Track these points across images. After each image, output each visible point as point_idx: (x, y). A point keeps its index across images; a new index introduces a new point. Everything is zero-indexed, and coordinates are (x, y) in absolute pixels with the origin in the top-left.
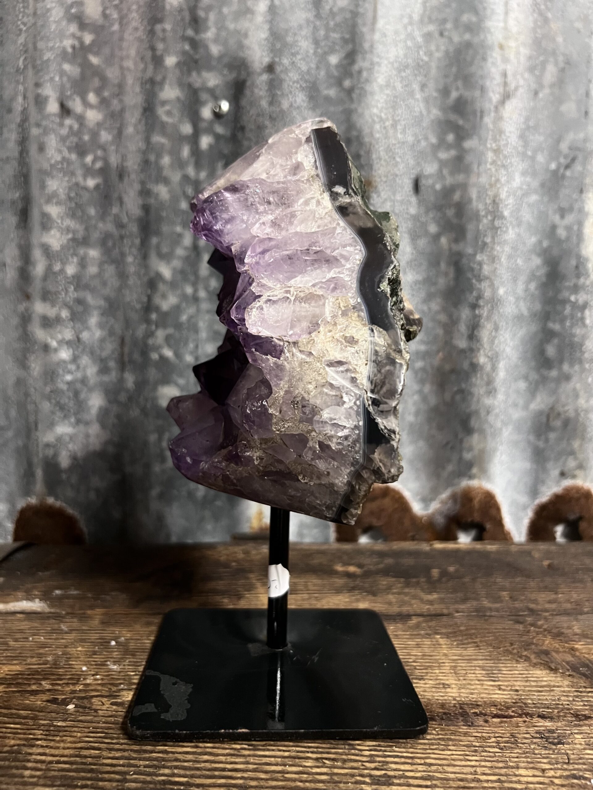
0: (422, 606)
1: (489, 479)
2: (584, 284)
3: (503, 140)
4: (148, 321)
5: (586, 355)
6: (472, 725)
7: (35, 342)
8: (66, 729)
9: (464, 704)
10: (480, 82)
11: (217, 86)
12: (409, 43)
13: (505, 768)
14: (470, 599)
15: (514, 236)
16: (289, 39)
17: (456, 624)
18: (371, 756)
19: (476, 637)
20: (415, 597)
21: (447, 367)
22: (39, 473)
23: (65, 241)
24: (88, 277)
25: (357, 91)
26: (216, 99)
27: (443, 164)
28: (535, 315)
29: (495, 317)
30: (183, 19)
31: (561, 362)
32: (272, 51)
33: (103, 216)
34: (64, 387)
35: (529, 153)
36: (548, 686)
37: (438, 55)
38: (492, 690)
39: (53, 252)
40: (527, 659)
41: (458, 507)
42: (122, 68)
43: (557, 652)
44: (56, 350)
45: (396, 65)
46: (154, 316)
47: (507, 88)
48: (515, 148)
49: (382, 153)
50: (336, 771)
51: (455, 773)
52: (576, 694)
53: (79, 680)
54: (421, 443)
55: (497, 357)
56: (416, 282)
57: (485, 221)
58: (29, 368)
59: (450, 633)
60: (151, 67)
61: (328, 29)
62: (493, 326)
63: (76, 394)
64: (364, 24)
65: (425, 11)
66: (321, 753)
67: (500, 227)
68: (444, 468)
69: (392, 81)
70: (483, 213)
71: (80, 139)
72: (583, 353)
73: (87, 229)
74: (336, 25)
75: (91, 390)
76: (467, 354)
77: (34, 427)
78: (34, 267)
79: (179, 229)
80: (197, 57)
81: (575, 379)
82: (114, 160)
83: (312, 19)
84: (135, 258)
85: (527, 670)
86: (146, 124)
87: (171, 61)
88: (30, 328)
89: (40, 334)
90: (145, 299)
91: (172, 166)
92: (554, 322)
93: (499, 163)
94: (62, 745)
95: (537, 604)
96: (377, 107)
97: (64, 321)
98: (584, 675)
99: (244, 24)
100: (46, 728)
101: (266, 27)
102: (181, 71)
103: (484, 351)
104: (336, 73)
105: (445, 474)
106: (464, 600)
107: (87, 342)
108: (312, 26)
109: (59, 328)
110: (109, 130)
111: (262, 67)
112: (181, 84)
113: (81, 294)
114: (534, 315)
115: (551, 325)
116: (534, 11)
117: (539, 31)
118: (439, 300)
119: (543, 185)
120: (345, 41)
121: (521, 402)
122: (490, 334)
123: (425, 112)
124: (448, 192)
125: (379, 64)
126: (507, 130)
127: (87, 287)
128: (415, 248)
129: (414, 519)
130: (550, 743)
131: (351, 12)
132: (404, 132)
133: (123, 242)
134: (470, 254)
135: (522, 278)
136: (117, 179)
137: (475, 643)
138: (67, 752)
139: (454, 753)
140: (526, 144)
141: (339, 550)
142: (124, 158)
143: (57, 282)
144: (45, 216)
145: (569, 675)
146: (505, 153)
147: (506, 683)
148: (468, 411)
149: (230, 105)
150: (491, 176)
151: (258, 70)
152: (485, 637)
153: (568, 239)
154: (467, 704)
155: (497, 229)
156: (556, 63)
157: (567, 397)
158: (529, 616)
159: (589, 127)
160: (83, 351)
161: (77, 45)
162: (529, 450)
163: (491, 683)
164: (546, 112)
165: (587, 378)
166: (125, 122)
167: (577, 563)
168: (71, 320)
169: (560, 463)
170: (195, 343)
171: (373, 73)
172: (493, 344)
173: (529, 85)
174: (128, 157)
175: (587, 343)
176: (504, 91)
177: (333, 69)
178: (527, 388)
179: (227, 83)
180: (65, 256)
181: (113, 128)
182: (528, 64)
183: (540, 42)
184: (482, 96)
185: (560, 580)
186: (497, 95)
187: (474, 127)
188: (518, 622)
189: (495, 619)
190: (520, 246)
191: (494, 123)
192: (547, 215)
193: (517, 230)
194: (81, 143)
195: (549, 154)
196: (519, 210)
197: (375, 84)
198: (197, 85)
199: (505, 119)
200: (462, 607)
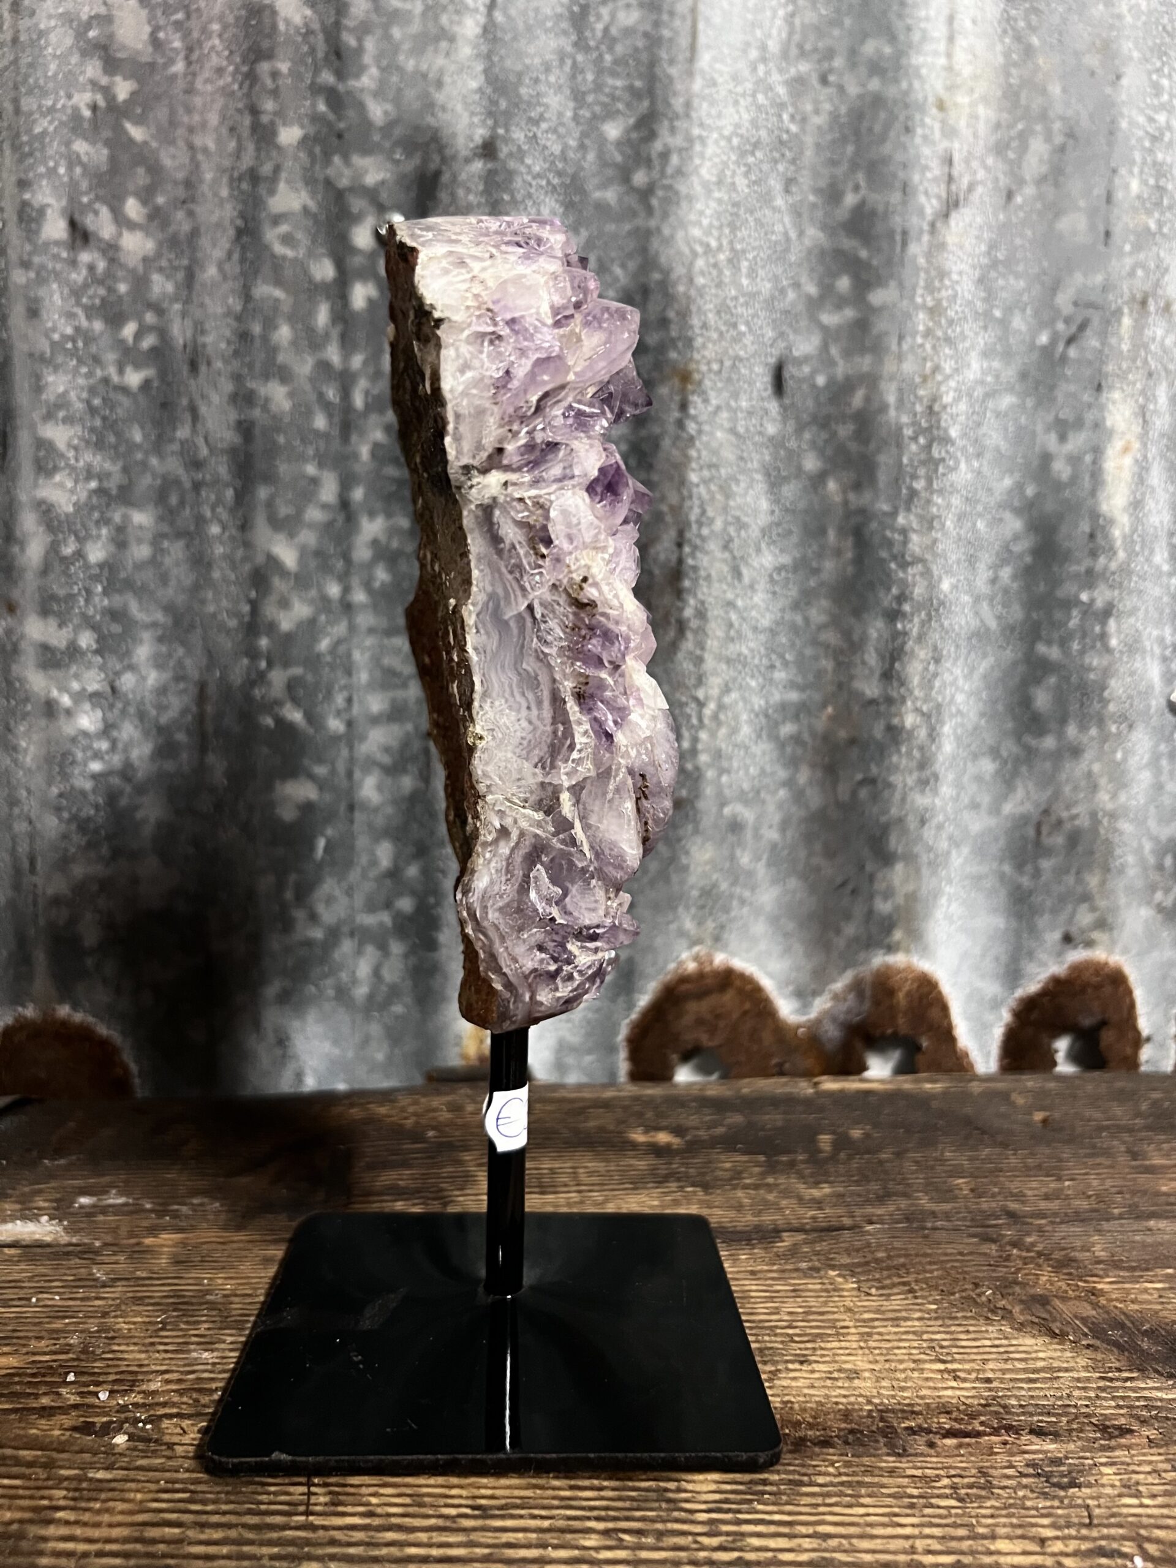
0: (801, 1211)
1: (925, 951)
2: (1106, 568)
3: (947, 288)
4: (253, 654)
5: (1112, 707)
6: (904, 1454)
7: (27, 700)
8: (113, 1485)
9: (887, 1411)
10: (901, 174)
11: (383, 182)
12: (761, 98)
13: (969, 1538)
14: (895, 1194)
15: (969, 476)
16: (523, 91)
17: (869, 1245)
18: (711, 1522)
19: (908, 1273)
20: (786, 1193)
21: (843, 734)
22: (40, 957)
23: (83, 496)
24: (130, 566)
25: (660, 193)
26: (381, 209)
27: (829, 335)
28: (1012, 629)
29: (935, 636)
30: (313, 50)
31: (1063, 721)
32: (490, 114)
33: (158, 446)
34: (88, 785)
36: (1050, 1369)
37: (818, 120)
38: (941, 1380)
39: (58, 516)
40: (1007, 1315)
41: (867, 1005)
42: (191, 147)
43: (1064, 1299)
44: (68, 712)
45: (735, 141)
46: (264, 642)
47: (954, 187)
48: (970, 303)
49: (710, 315)
50: (644, 1555)
51: (874, 1552)
52: (1102, 1384)
53: (133, 1383)
54: (793, 883)
55: (939, 713)
56: (779, 569)
57: (914, 447)
58: (15, 749)
59: (859, 1265)
60: (250, 147)
61: (600, 71)
62: (930, 654)
63: (111, 799)
64: (672, 62)
65: (791, 33)
66: (615, 1519)
67: (943, 460)
68: (838, 931)
69: (728, 173)
70: (908, 432)
71: (111, 290)
72: (1105, 702)
73: (125, 470)
74: (616, 62)
75: (140, 790)
76: (882, 708)
77: (26, 865)
78: (23, 550)
79: (311, 469)
80: (342, 125)
81: (1088, 755)
82: (179, 332)
83: (569, 49)
84: (224, 528)
85: (1006, 1338)
86: (243, 260)
87: (289, 135)
88: (15, 668)
89: (37, 681)
90: (246, 608)
91: (294, 343)
92: (1049, 643)
93: (940, 333)
94: (106, 1518)
95: (1024, 1202)
96: (699, 223)
97: (83, 654)
98: (1116, 1344)
99: (435, 61)
100: (74, 1485)
101: (479, 67)
102: (311, 154)
103: (914, 703)
104: (619, 158)
105: (840, 942)
106: (882, 1198)
107: (130, 696)
108: (569, 62)
109: (74, 669)
110: (168, 273)
111: (472, 145)
112: (310, 181)
113: (117, 600)
114: (1008, 630)
115: (1041, 648)
116: (1005, 32)
117: (1014, 71)
118: (825, 603)
119: (1023, 376)
120: (636, 94)
121: (986, 799)
122: (926, 669)
123: (793, 235)
124: (840, 391)
125: (702, 140)
126: (954, 268)
127: (129, 585)
128: (777, 501)
129: (780, 1029)
130: (1054, 1485)
131: (646, 35)
132: (752, 274)
133: (198, 494)
134: (885, 514)
135: (986, 559)
136: (185, 369)
137: (904, 1284)
138: (116, 1532)
139: (871, 1510)
140: (990, 297)
141: (636, 1099)
142: (199, 328)
143: (70, 576)
144: (44, 445)
145: (1088, 1346)
146: (951, 313)
147: (967, 1366)
148: (883, 819)
150: (925, 359)
151: (464, 153)
152: (925, 1271)
153: (1074, 479)
154: (893, 1411)
155: (936, 462)
156: (1048, 137)
157: (1076, 788)
158: (1009, 1226)
159: (1114, 262)
160: (124, 712)
161: (101, 103)
162: (1003, 893)
163: (941, 1366)
164: (1029, 233)
165: (1114, 752)
166: (199, 255)
167: (1098, 1115)
168: (97, 652)
169: (1063, 917)
170: (345, 694)
171: (691, 158)
172: (931, 688)
173: (997, 179)
174: (207, 326)
175: (1113, 683)
176: (948, 193)
177: (612, 148)
178: (998, 772)
179: (401, 178)
180: (84, 525)
181: (176, 269)
182: (993, 139)
183: (1017, 95)
184: (904, 203)
185: (1066, 1152)
186: (934, 202)
187: (889, 262)
188: (987, 1239)
189: (944, 1234)
190: (982, 495)
191: (929, 255)
192: (1034, 434)
193: (976, 464)
194: (112, 298)
195: (1036, 313)
196: (979, 425)
197: (695, 180)
198: (344, 182)
199: (951, 248)
200: (879, 1212)
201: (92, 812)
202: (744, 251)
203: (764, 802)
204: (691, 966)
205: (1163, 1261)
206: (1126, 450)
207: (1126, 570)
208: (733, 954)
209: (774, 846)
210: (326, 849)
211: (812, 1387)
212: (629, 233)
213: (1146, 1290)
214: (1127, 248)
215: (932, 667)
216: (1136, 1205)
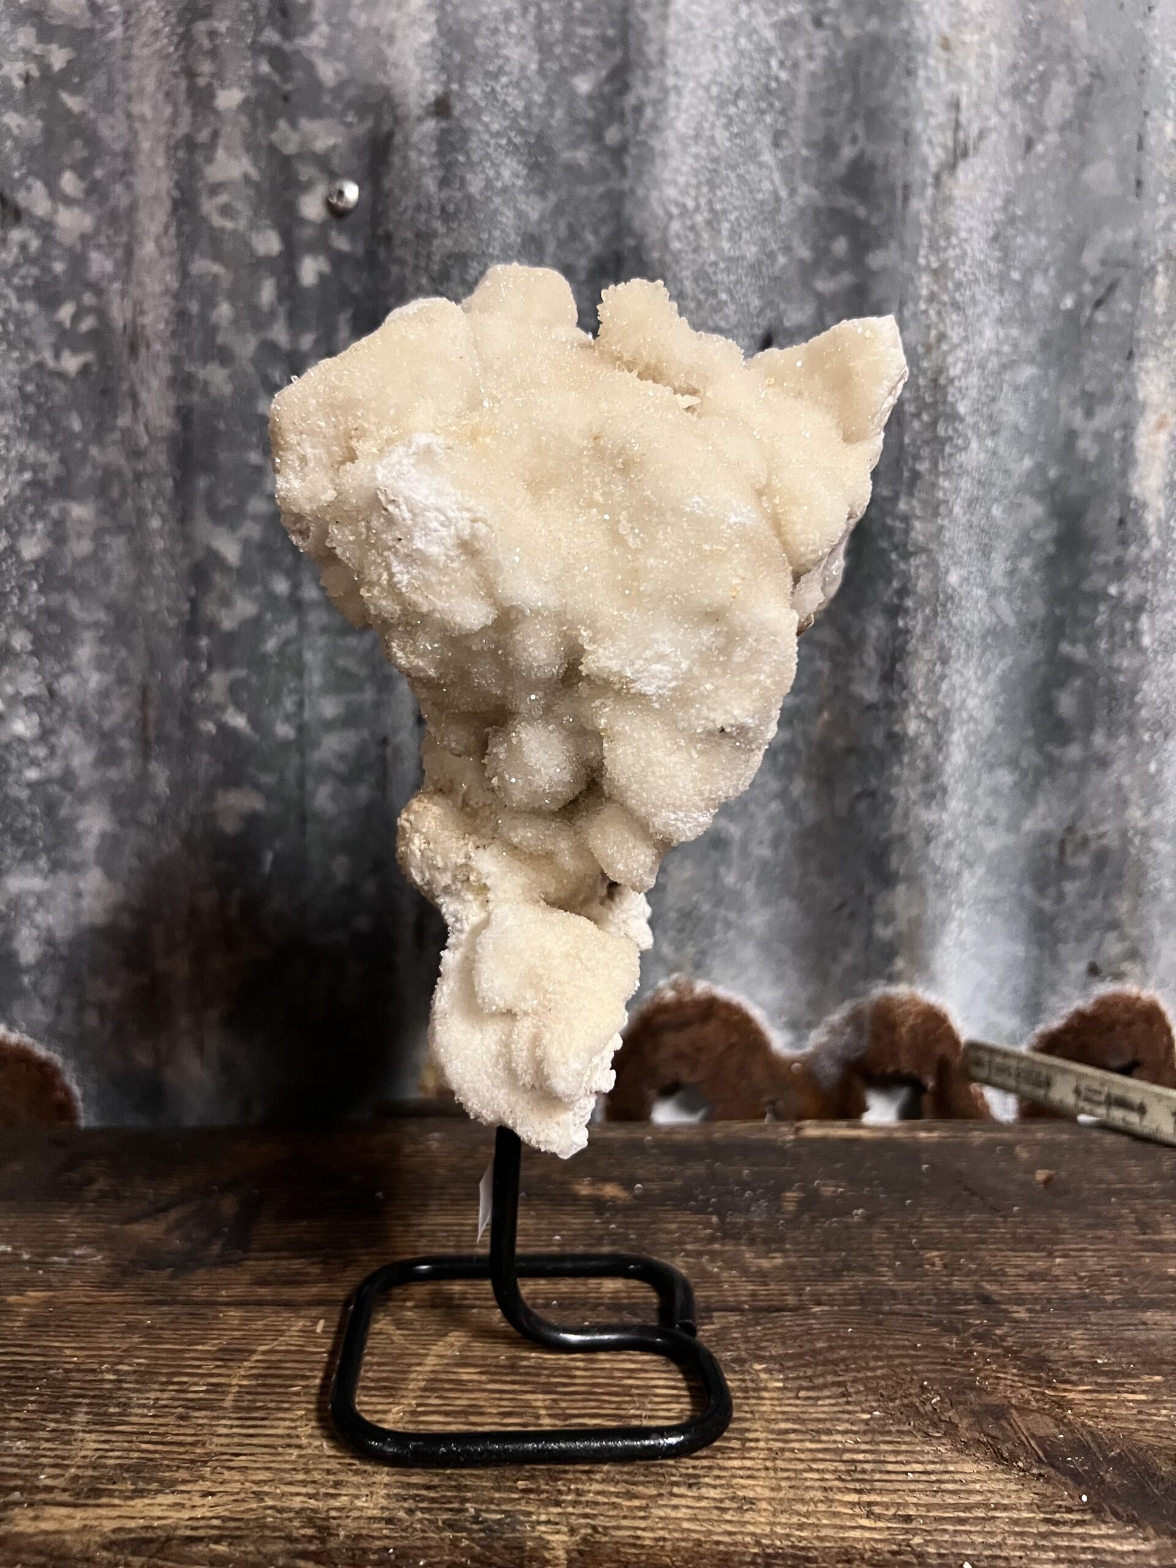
0: (743, 1285)
1: (931, 980)
2: (1138, 557)
3: (954, 248)
5: (1144, 713)
9: (776, 1556)
10: (903, 123)
11: (335, 147)
14: (855, 1268)
15: (982, 456)
16: (479, 42)
17: (809, 1332)
19: (847, 1370)
21: (840, 742)
23: (16, 489)
24: (69, 563)
25: (634, 151)
26: (333, 176)
28: (1033, 625)
30: (254, 8)
31: (1089, 728)
32: (443, 68)
33: (99, 432)
35: (1016, 275)
36: (986, 1506)
38: (853, 1516)
40: (951, 1431)
41: (865, 1041)
43: (1023, 1409)
45: (715, 90)
46: (204, 643)
48: (981, 264)
52: (1043, 1528)
54: (787, 905)
55: (947, 720)
59: (791, 1357)
60: (187, 112)
62: (936, 655)
63: (51, 807)
67: (951, 439)
68: (835, 958)
69: (707, 125)
71: (46, 270)
72: (1136, 707)
73: (63, 460)
75: (82, 798)
76: (883, 714)
80: (288, 87)
81: (1119, 766)
82: (119, 313)
84: (164, 520)
85: (943, 1462)
86: (179, 234)
87: (229, 98)
90: (186, 607)
91: (235, 322)
92: (1073, 642)
93: (945, 298)
95: (1002, 1284)
96: (674, 182)
98: (1075, 1476)
102: (253, 120)
103: (917, 708)
104: (590, 114)
105: (837, 971)
106: (837, 1274)
107: (70, 700)
110: (108, 249)
111: (424, 103)
112: (252, 148)
113: (55, 599)
114: (1029, 627)
115: (1065, 648)
119: (1045, 344)
120: (608, 43)
121: (1003, 815)
123: (783, 193)
125: (678, 90)
126: (963, 225)
127: (68, 583)
129: (772, 1062)
135: (1002, 549)
137: (839, 1384)
140: (1006, 256)
145: (1039, 1477)
147: (886, 1499)
148: (884, 836)
149: (361, 189)
151: (416, 111)
152: (868, 1369)
153: (1102, 459)
154: (783, 1556)
157: (1104, 804)
158: (977, 1314)
159: (1146, 214)
160: (63, 717)
161: (35, 72)
162: (1023, 918)
163: (853, 1497)
164: (1051, 185)
165: (1148, 763)
166: (138, 230)
167: (1111, 1176)
168: (33, 653)
169: (1088, 947)
170: (295, 698)
171: (665, 110)
172: (938, 692)
173: (1013, 127)
174: (146, 306)
175: (1145, 686)
176: (956, 140)
177: (582, 103)
178: (1016, 784)
179: (354, 141)
180: (16, 519)
181: (112, 245)
182: (1008, 83)
183: (1037, 32)
184: (905, 154)
185: (1064, 1221)
186: (940, 152)
187: (890, 220)
188: (951, 1329)
189: (901, 1319)
190: (998, 478)
191: (933, 211)
192: (1057, 410)
193: (990, 443)
194: (47, 278)
195: (1060, 276)
196: (994, 400)
197: (669, 134)
198: (291, 148)
199: (958, 202)
200: (831, 1290)
201: (28, 822)
202: (724, 212)
203: (752, 817)
204: (670, 995)
205: (1153, 1365)
206: (1161, 425)
207: (1161, 560)
208: (716, 982)
209: (765, 864)
210: (274, 863)
211: (694, 1519)
212: (602, 197)
213: (1122, 1403)
214: (1162, 198)
215: (938, 668)
216: (1134, 1290)
